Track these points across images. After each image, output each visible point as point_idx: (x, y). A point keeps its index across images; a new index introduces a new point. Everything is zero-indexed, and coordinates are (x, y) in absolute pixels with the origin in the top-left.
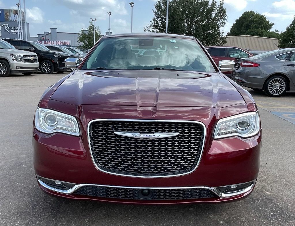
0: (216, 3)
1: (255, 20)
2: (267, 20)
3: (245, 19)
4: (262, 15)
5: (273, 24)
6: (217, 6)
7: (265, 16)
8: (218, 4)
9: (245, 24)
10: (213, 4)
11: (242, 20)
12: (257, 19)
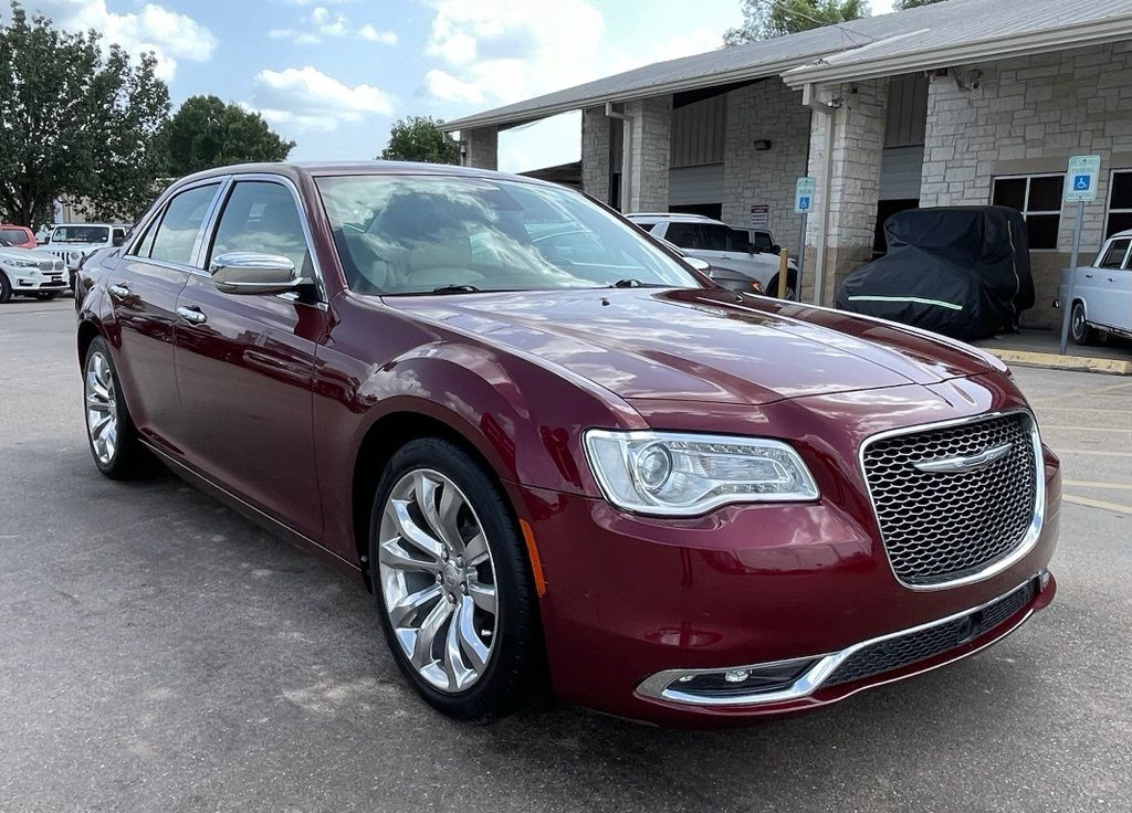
0: (127, 57)
1: (231, 126)
2: (269, 131)
3: (198, 120)
4: (253, 114)
5: (293, 144)
6: (134, 72)
7: (262, 118)
8: (135, 62)
9: (199, 137)
10: (118, 62)
11: (187, 125)
12: (238, 125)
